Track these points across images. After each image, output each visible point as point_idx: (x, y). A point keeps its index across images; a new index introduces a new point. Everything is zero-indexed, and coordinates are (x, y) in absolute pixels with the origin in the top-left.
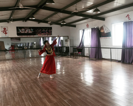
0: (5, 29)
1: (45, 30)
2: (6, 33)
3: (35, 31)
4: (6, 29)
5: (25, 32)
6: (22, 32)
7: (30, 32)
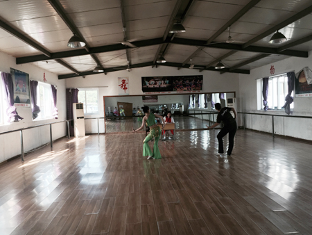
0: (124, 81)
1: (190, 81)
2: (125, 88)
3: (173, 84)
4: (126, 82)
5: (155, 86)
6: (150, 86)
7: (163, 86)
